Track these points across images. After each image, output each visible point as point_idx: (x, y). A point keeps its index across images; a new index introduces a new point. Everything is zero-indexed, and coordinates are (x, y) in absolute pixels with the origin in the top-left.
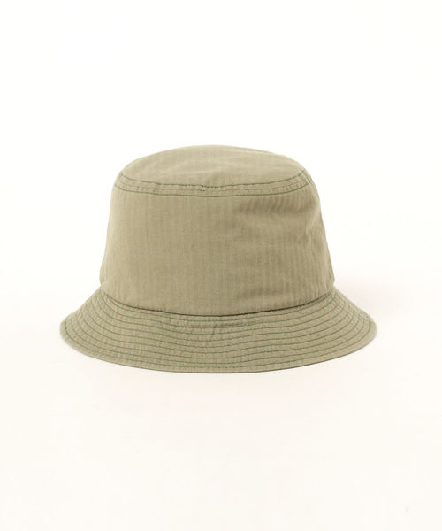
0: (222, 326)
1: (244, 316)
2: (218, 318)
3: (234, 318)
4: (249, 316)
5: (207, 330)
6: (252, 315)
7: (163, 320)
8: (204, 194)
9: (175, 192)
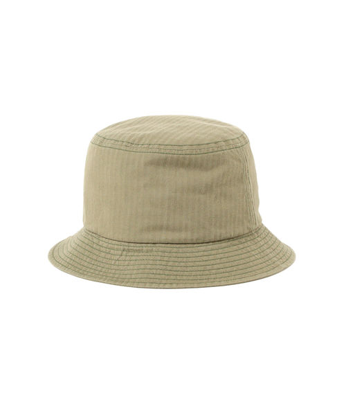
0: (129, 251)
1: (145, 245)
2: (127, 244)
3: (138, 245)
4: (149, 245)
5: (118, 252)
6: (152, 245)
7: (95, 240)
8: (128, 149)
9: (109, 145)
